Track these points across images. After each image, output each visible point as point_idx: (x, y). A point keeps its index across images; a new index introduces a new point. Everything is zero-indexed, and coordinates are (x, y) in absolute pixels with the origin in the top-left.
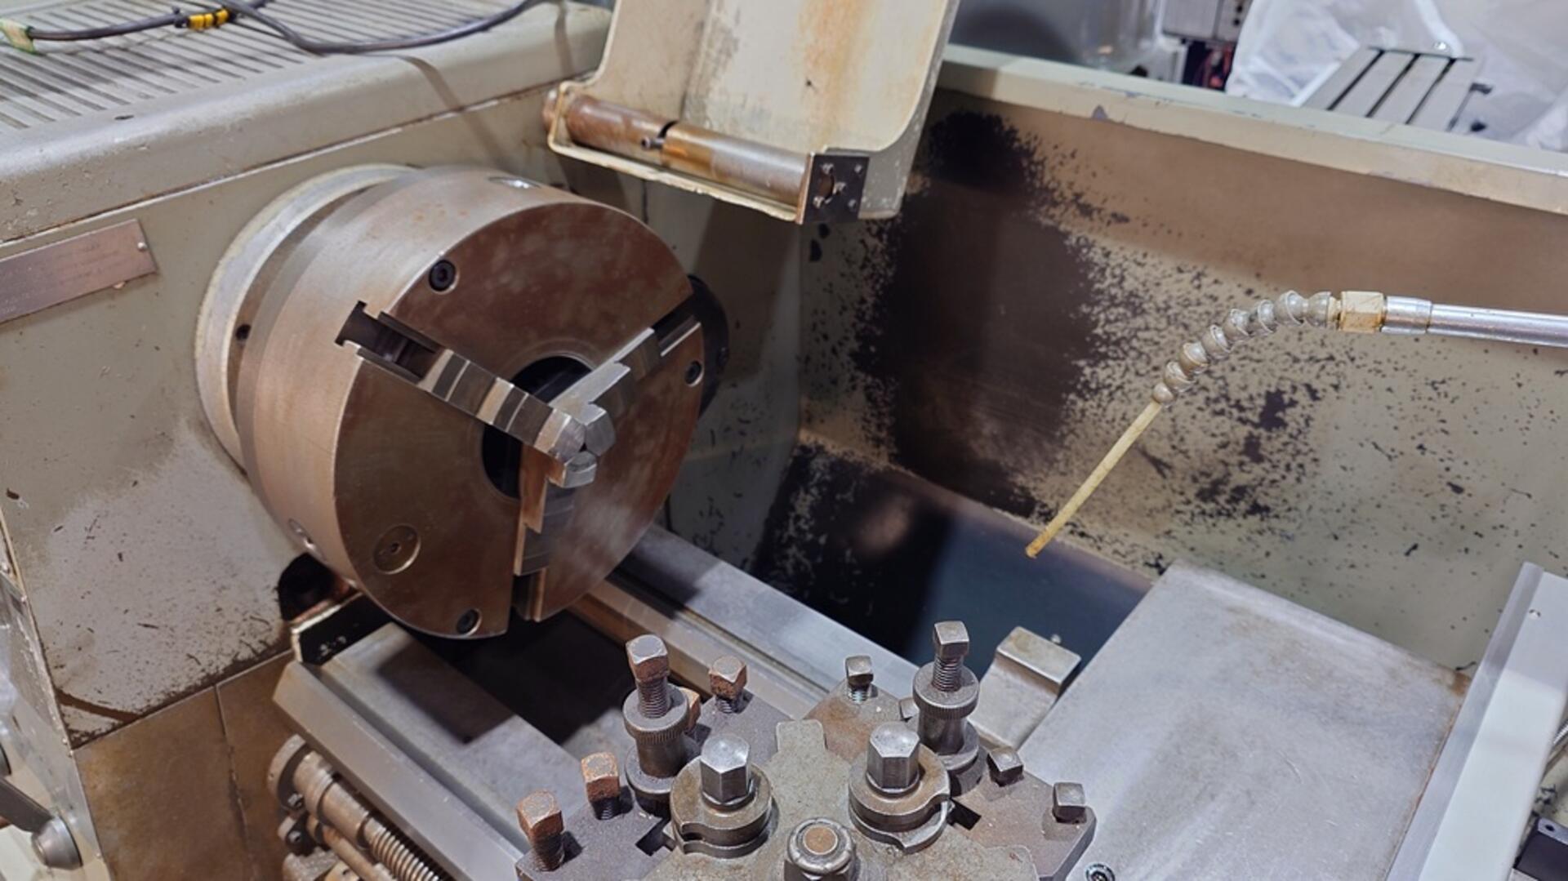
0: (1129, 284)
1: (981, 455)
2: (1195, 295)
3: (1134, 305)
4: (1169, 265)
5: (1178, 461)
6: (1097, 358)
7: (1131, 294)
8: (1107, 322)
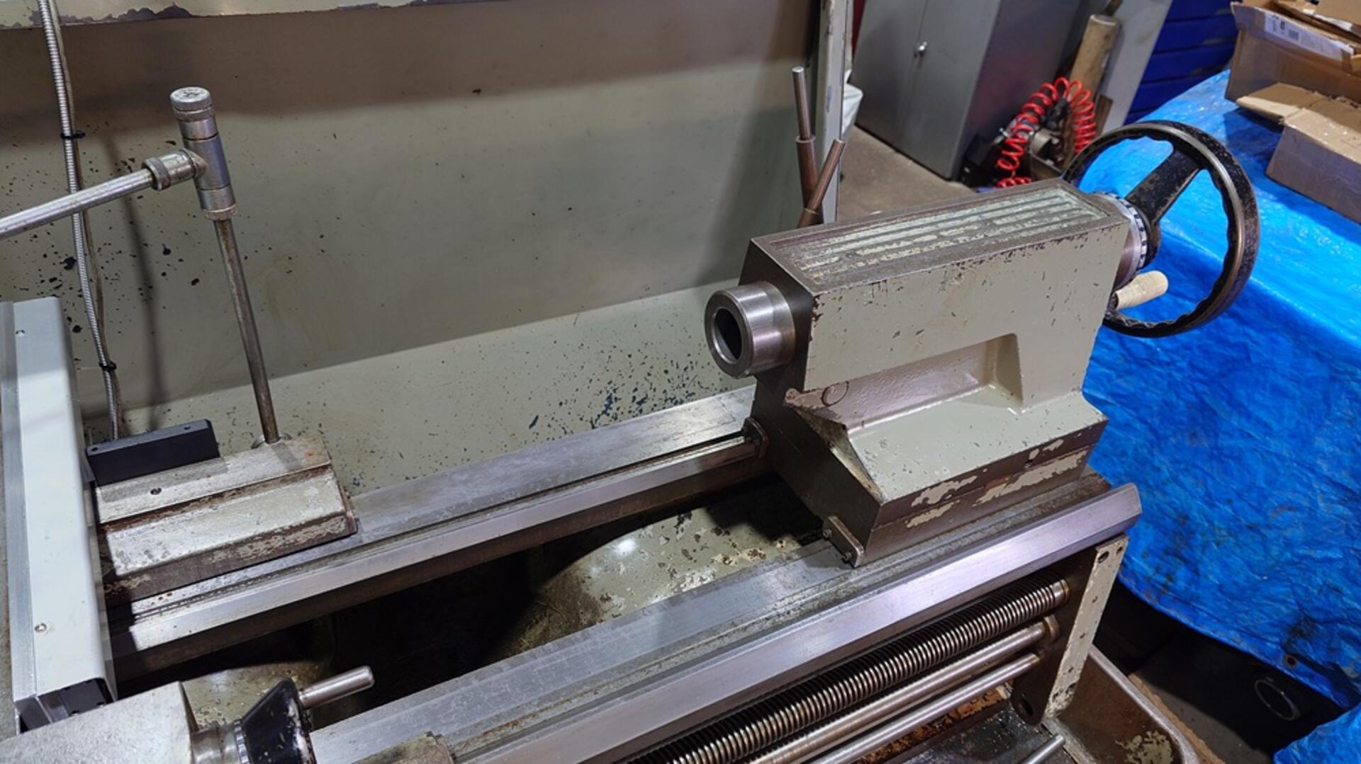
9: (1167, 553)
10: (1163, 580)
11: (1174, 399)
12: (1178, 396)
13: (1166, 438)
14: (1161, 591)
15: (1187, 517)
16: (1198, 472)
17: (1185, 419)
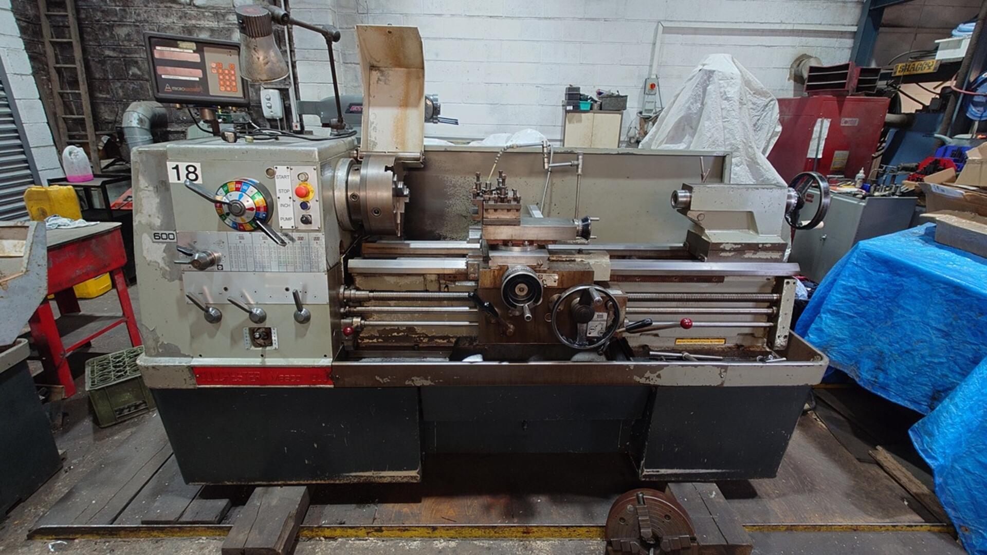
0: (453, 182)
1: (428, 229)
2: (465, 181)
3: (454, 186)
4: (459, 177)
5: (469, 215)
6: (449, 199)
7: (454, 184)
8: (450, 191)
9: (876, 369)
10: (874, 379)
11: (879, 311)
12: (881, 310)
13: (876, 326)
14: (872, 384)
15: (882, 353)
16: (886, 335)
17: (883, 317)
